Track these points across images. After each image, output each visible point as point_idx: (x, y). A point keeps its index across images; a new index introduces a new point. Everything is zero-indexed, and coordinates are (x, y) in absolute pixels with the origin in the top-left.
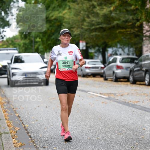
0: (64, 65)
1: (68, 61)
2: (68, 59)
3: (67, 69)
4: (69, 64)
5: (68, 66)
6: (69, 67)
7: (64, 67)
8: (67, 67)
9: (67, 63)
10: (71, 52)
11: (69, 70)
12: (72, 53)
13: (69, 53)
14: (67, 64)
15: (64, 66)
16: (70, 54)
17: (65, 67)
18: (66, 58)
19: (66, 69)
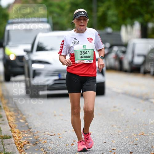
0: (82, 55)
1: (88, 51)
2: (87, 48)
3: (87, 60)
4: (89, 55)
5: (87, 57)
6: (89, 58)
7: (82, 59)
8: (86, 59)
9: (87, 53)
10: (90, 38)
11: (88, 62)
12: (92, 40)
13: (89, 40)
14: (86, 55)
15: (83, 57)
16: (90, 42)
17: (84, 59)
18: (84, 47)
19: (85, 62)
